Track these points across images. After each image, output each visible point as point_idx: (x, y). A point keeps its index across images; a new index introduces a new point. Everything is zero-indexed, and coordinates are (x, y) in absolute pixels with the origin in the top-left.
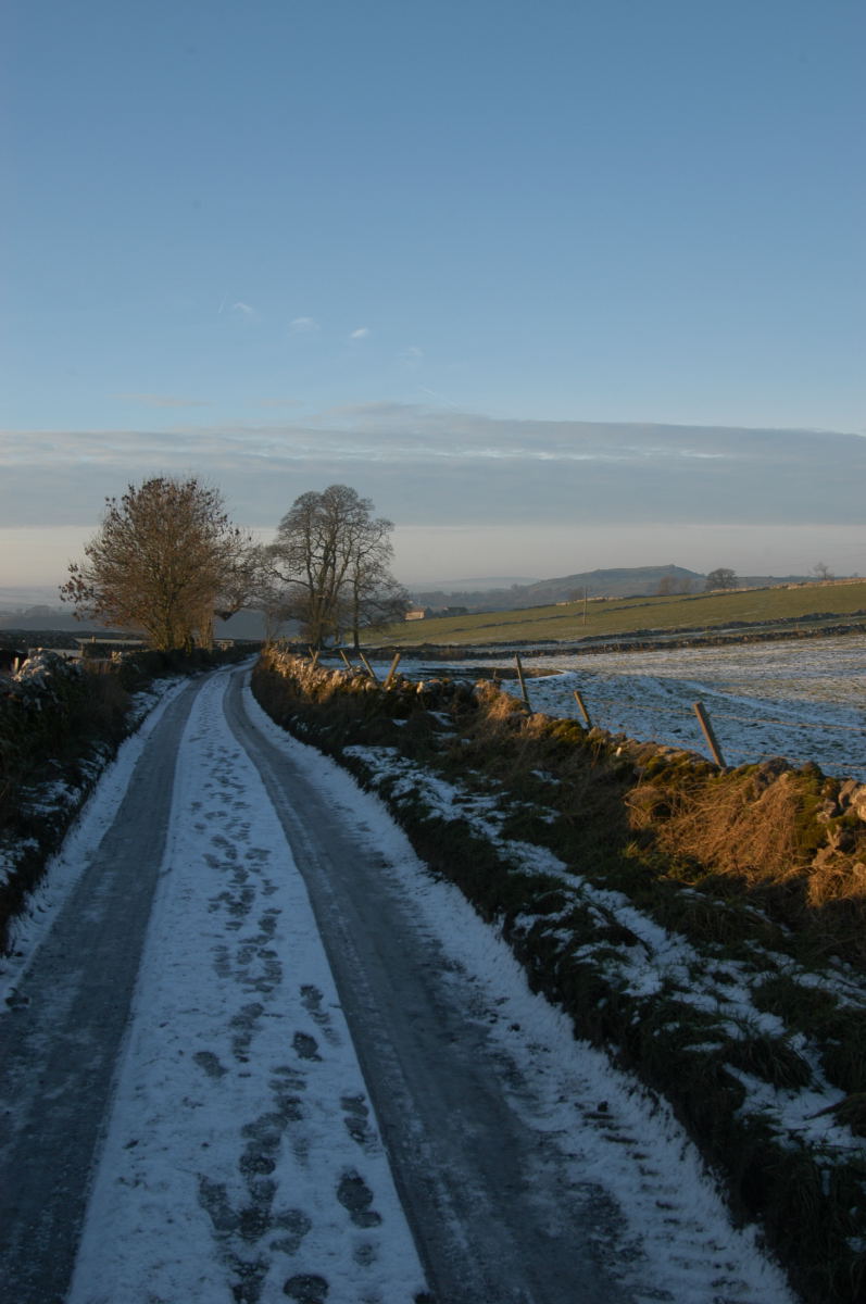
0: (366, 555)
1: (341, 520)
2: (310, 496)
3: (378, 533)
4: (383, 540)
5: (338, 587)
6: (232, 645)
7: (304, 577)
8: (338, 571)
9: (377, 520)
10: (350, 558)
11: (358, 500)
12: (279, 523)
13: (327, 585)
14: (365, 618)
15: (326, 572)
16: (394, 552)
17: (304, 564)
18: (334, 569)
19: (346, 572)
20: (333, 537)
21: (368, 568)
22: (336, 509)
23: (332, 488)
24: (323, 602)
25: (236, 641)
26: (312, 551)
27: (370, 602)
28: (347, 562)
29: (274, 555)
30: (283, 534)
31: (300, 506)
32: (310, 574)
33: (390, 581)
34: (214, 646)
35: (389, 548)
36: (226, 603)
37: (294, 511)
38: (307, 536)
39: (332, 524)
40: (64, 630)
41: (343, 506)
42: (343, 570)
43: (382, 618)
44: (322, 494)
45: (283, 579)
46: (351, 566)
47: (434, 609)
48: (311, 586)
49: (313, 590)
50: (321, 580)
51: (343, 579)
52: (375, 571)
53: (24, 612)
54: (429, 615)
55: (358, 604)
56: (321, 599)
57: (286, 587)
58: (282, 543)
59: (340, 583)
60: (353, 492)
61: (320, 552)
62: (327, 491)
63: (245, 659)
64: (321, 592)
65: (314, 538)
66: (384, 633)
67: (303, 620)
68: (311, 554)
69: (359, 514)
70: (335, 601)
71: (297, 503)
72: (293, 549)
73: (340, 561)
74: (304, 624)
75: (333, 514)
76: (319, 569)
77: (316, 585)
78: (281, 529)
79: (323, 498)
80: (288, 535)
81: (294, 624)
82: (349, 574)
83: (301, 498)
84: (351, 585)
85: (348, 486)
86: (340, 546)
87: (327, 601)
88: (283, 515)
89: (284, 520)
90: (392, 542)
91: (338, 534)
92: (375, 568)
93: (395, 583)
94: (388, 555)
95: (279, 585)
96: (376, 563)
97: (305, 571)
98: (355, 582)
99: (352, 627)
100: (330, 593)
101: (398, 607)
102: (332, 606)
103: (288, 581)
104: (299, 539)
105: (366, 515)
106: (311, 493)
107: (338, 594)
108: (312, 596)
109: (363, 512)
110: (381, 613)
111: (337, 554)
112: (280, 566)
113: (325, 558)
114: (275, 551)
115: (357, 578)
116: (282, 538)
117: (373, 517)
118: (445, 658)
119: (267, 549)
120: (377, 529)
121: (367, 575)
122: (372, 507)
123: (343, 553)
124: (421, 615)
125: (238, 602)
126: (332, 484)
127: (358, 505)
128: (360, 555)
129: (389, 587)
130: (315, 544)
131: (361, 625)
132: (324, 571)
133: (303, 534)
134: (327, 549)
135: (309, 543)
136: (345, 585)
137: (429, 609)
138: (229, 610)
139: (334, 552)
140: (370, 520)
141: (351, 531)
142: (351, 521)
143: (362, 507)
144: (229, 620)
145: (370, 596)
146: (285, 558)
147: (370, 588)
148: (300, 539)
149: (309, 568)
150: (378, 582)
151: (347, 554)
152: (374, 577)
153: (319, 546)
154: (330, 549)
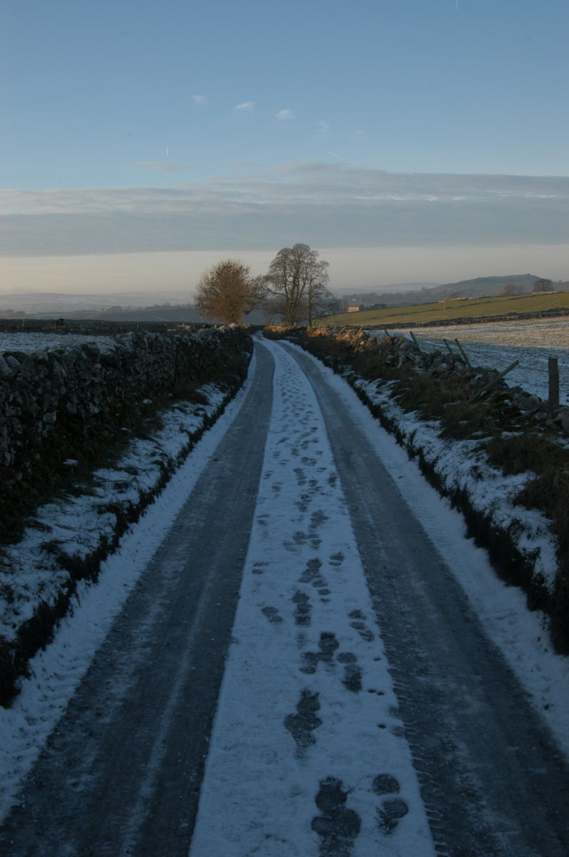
0: (315, 280)
1: (302, 262)
2: (286, 250)
3: (321, 268)
4: (323, 272)
5: (300, 297)
7: (283, 291)
8: (301, 287)
9: (320, 262)
10: (307, 282)
11: (310, 252)
12: (270, 264)
13: (295, 296)
14: (314, 312)
16: (330, 278)
17: (283, 285)
18: (298, 288)
19: (304, 289)
20: (298, 271)
21: (316, 287)
22: (299, 257)
23: (297, 245)
24: (293, 305)
26: (287, 278)
27: (317, 304)
28: (305, 284)
29: (268, 280)
30: (272, 270)
31: (281, 255)
32: (286, 290)
33: (327, 293)
35: (327, 276)
36: (247, 307)
37: (277, 258)
38: (285, 271)
39: (297, 265)
41: (302, 255)
43: (323, 312)
44: (292, 248)
45: (272, 293)
46: (307, 286)
47: (366, 305)
48: (287, 296)
49: (288, 298)
50: (292, 293)
51: (303, 293)
52: (320, 288)
54: (362, 309)
55: (311, 306)
56: (292, 303)
57: (274, 297)
58: (272, 274)
59: (301, 295)
60: (308, 247)
61: (291, 279)
62: (294, 247)
64: (292, 299)
65: (288, 271)
67: (283, 314)
68: (286, 280)
69: (311, 259)
70: (299, 304)
71: (279, 254)
72: (277, 277)
73: (301, 283)
74: (283, 316)
75: (298, 259)
76: (291, 287)
77: (289, 296)
78: (271, 267)
79: (292, 251)
80: (275, 270)
81: (279, 316)
82: (306, 290)
83: (281, 252)
84: (307, 296)
86: (301, 275)
87: (295, 304)
88: (272, 260)
89: (272, 263)
90: (328, 273)
91: (300, 269)
92: (319, 286)
93: (330, 293)
94: (326, 279)
95: (270, 297)
96: (320, 284)
97: (284, 289)
98: (310, 294)
99: (308, 317)
100: (296, 300)
101: (335, 306)
102: (298, 306)
103: (276, 293)
105: (314, 259)
106: (286, 248)
107: (301, 300)
108: (288, 301)
109: (313, 257)
110: (322, 309)
111: (300, 279)
112: (270, 286)
113: (294, 282)
114: (268, 278)
115: (310, 292)
116: (272, 272)
117: (318, 260)
119: (264, 277)
120: (321, 266)
121: (315, 290)
122: (318, 255)
123: (303, 279)
124: (358, 309)
125: (253, 305)
126: (297, 243)
127: (310, 254)
128: (312, 280)
129: (327, 296)
130: (288, 275)
131: (312, 317)
132: (294, 288)
133: (282, 270)
135: (285, 275)
136: (303, 296)
137: (362, 305)
138: (248, 310)
139: (298, 279)
140: (317, 262)
141: (307, 267)
142: (307, 262)
143: (313, 255)
144: (249, 315)
145: (317, 301)
146: (273, 282)
147: (317, 297)
148: (281, 272)
149: (285, 287)
150: (321, 294)
151: (304, 279)
152: (319, 291)
153: (290, 276)
154: (296, 277)
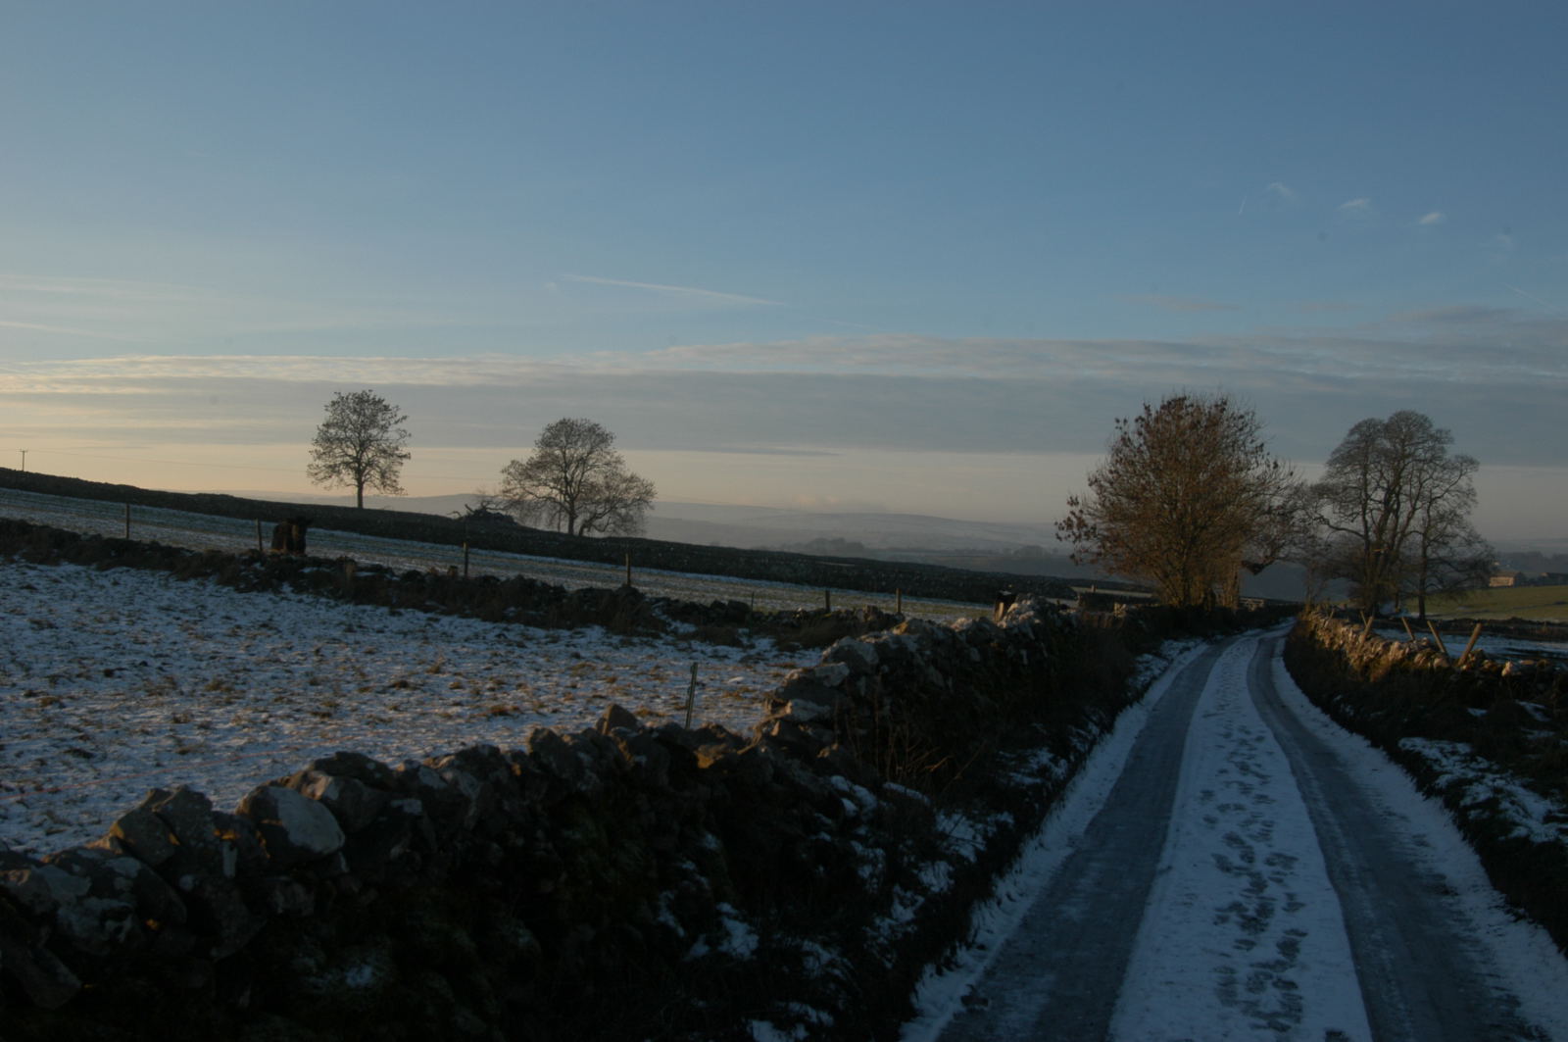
0: (1440, 501)
1: (1409, 455)
2: (1370, 424)
3: (1457, 473)
4: (1463, 483)
5: (1401, 540)
6: (1261, 605)
7: (1357, 525)
8: (1402, 520)
9: (1457, 457)
10: (1419, 504)
11: (1433, 431)
12: (1329, 458)
13: (1387, 536)
14: (1434, 580)
15: (1386, 519)
16: (1477, 498)
17: (1359, 509)
18: (1397, 517)
19: (1412, 522)
20: (1398, 476)
21: (1442, 518)
22: (1403, 441)
23: (1398, 415)
24: (1381, 557)
25: (1267, 601)
26: (1370, 493)
27: (1443, 561)
28: (1414, 509)
29: (1321, 496)
30: (1334, 470)
31: (1356, 437)
32: (1365, 522)
34: (1240, 605)
35: (1470, 493)
36: (1259, 553)
37: (1348, 443)
38: (1364, 474)
39: (1398, 460)
40: (1059, 576)
41: (1411, 438)
42: (1409, 519)
43: (1457, 582)
44: (1386, 421)
45: (1331, 527)
46: (1419, 514)
47: (1529, 574)
48: (1366, 536)
49: (1368, 543)
50: (1380, 530)
51: (1410, 529)
52: (1451, 522)
53: (1012, 552)
54: (1521, 581)
55: (1427, 563)
56: (1379, 554)
57: (1335, 536)
58: (1332, 481)
59: (1404, 535)
60: (1426, 420)
61: (1380, 495)
62: (1392, 418)
63: (1278, 623)
64: (1379, 545)
65: (1373, 476)
66: (1460, 601)
67: (1354, 580)
68: (1368, 497)
69: (1432, 448)
70: (1397, 557)
71: (1352, 432)
72: (1345, 489)
73: (1405, 507)
74: (1356, 585)
75: (1398, 447)
76: (1377, 515)
77: (1372, 536)
78: (1331, 463)
79: (1387, 428)
80: (1339, 472)
81: (1343, 583)
82: (1416, 524)
83: (1357, 428)
84: (1419, 538)
85: (1421, 413)
86: (1406, 488)
87: (1386, 556)
88: (1333, 450)
89: (1334, 453)
90: (1474, 485)
91: (1403, 474)
92: (1451, 517)
93: (1477, 537)
94: (1470, 503)
95: (1325, 534)
96: (1453, 512)
97: (1360, 518)
98: (1425, 535)
99: (1417, 591)
100: (1391, 547)
101: (1480, 569)
102: (1392, 563)
103: (1338, 529)
104: (1352, 477)
105: (1443, 450)
106: (1372, 420)
107: (1401, 550)
108: (1367, 548)
109: (1438, 446)
110: (1456, 575)
111: (1403, 498)
112: (1327, 510)
113: (1386, 502)
114: (1321, 491)
115: (1427, 529)
116: (1331, 476)
117: (1451, 452)
118: (1542, 638)
119: (1311, 488)
120: (1457, 468)
121: (1439, 526)
122: (1451, 441)
123: (1410, 496)
124: (1511, 581)
125: (1273, 553)
126: (1399, 410)
127: (1432, 436)
128: (1432, 500)
129: (1469, 543)
130: (1374, 485)
131: (1429, 589)
132: (1385, 518)
133: (1360, 472)
134: (1389, 491)
135: (1366, 483)
136: (1409, 537)
137: (1520, 573)
138: (1260, 563)
139: (1398, 495)
140: (1447, 456)
141: (1421, 470)
142: (1422, 456)
143: (1437, 440)
144: (1259, 575)
145: (1443, 552)
146: (1334, 501)
147: (1445, 544)
148: (1354, 478)
149: (1364, 514)
150: (1454, 536)
151: (1414, 498)
152: (1449, 529)
153: (1378, 486)
154: (1393, 491)
